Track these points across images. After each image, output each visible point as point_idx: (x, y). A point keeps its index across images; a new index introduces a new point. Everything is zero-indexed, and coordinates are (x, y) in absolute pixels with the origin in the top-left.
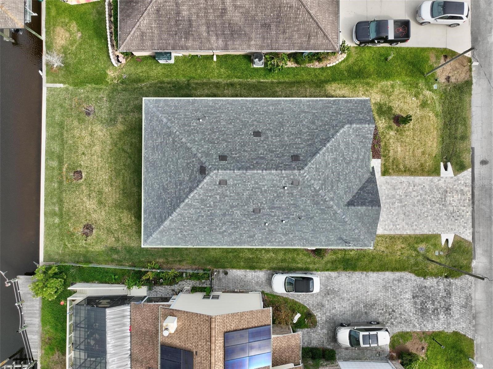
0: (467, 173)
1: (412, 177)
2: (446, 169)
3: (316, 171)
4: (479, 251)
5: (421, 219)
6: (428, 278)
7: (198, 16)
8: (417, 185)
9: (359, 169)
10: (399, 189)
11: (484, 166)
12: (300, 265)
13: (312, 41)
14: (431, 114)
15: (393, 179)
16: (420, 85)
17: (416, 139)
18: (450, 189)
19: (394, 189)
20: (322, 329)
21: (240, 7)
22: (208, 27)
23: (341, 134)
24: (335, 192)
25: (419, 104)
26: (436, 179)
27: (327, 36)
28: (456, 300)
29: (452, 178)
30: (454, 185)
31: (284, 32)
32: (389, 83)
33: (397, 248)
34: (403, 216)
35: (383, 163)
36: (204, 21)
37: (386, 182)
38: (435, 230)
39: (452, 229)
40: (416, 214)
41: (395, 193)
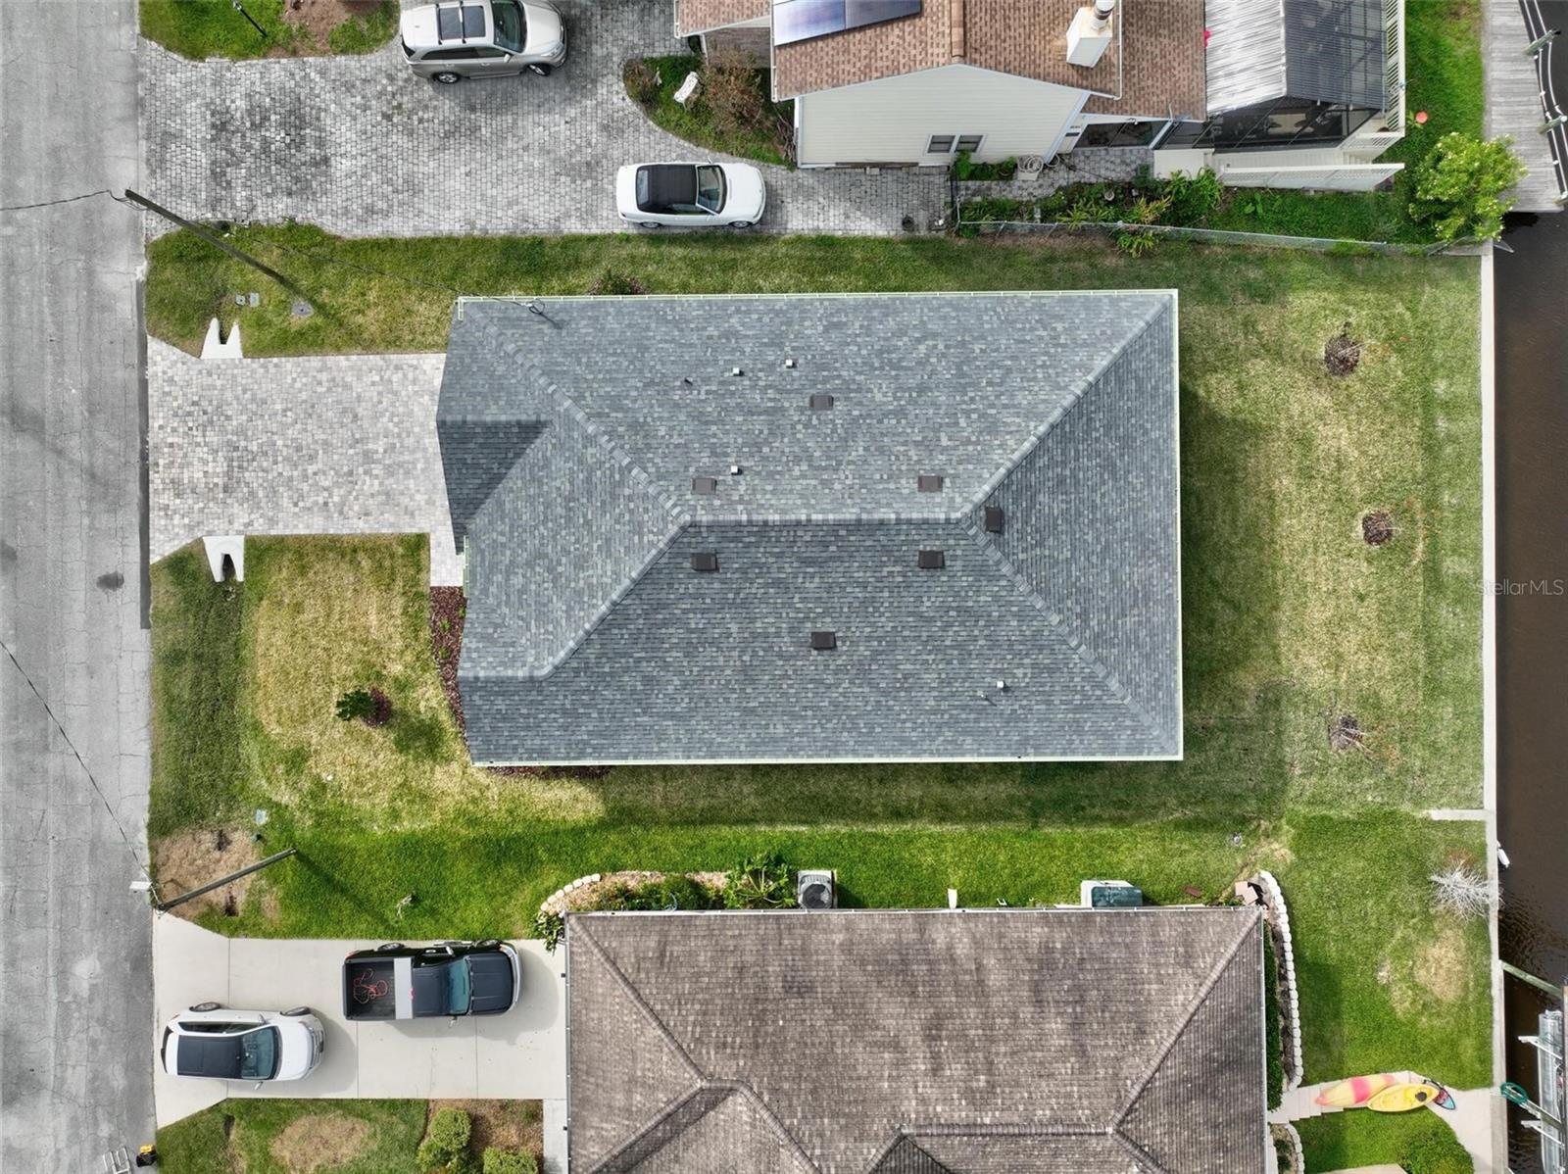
0: (162, 548)
1: (331, 531)
2: (227, 561)
3: (641, 524)
4: (126, 309)
5: (305, 401)
6: (280, 220)
7: (1014, 1016)
8: (316, 509)
9: (503, 539)
10: (372, 495)
11: (111, 572)
12: (679, 251)
13: (653, 944)
14: (274, 730)
15: (392, 525)
16: (310, 822)
17: (320, 652)
18: (214, 499)
19: (387, 494)
20: (608, 56)
21: (882, 1045)
22: (981, 982)
23: (563, 647)
24: (580, 462)
25: (311, 762)
26: (260, 528)
27: (608, 958)
28: (195, 157)
29: (210, 533)
30: (201, 510)
31: (741, 970)
32: (405, 826)
33: (378, 313)
34: (360, 411)
35: (422, 575)
36: (995, 1002)
37: (412, 514)
38: (262, 370)
39: (210, 374)
40: (320, 416)
41: (386, 482)
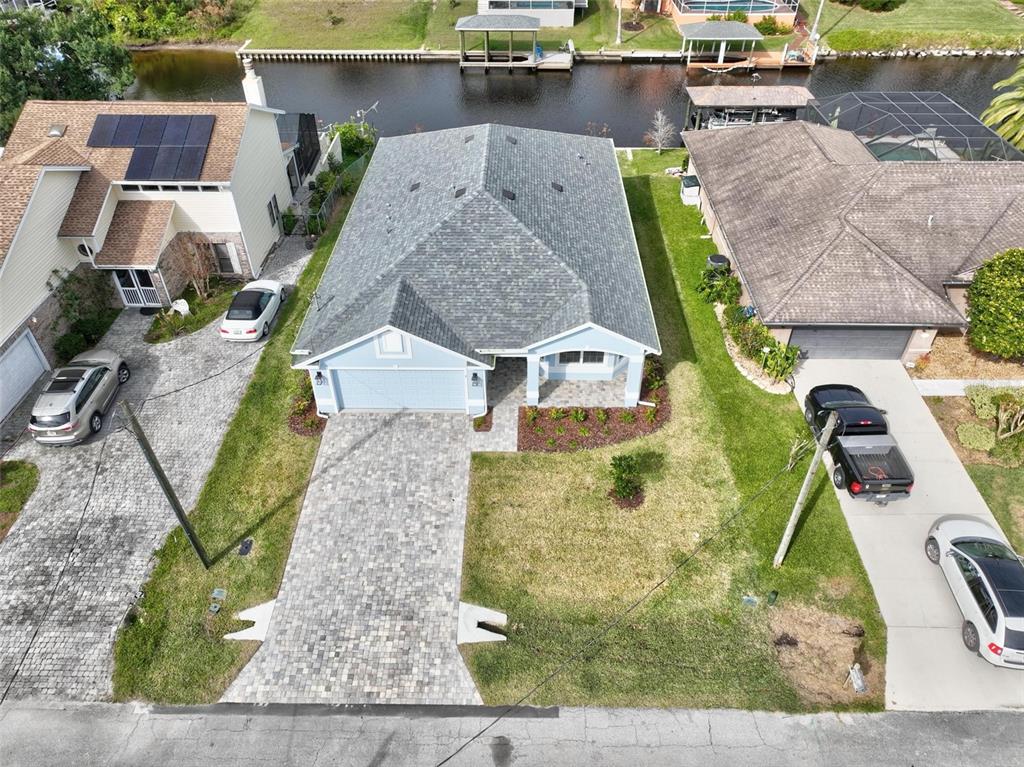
0: (467, 691)
1: (463, 522)
2: (483, 625)
4: (178, 725)
5: (336, 543)
6: (151, 564)
7: (758, 162)
8: (441, 535)
10: (434, 491)
11: (490, 751)
15: (462, 477)
18: (418, 631)
19: (434, 480)
20: (135, 349)
21: (792, 187)
22: (744, 176)
25: (684, 550)
26: (454, 586)
28: (43, 644)
29: (454, 636)
30: (428, 644)
32: (726, 474)
35: (507, 456)
36: (753, 169)
37: (454, 463)
38: (295, 580)
40: (353, 530)
41: (424, 480)
